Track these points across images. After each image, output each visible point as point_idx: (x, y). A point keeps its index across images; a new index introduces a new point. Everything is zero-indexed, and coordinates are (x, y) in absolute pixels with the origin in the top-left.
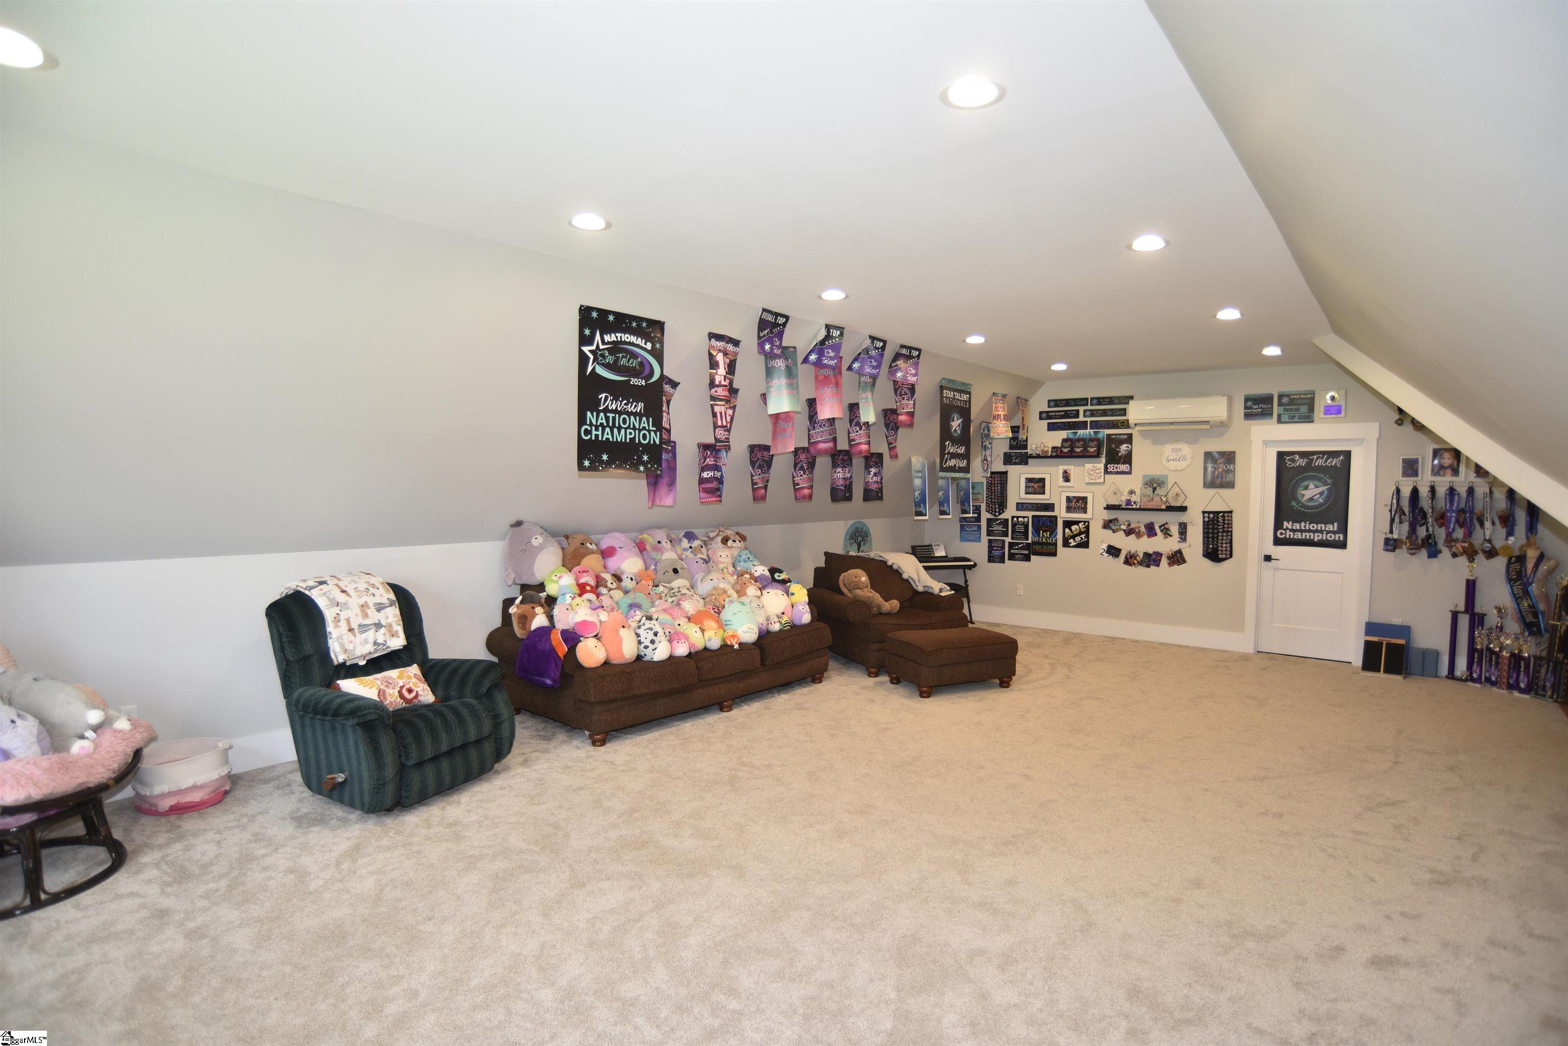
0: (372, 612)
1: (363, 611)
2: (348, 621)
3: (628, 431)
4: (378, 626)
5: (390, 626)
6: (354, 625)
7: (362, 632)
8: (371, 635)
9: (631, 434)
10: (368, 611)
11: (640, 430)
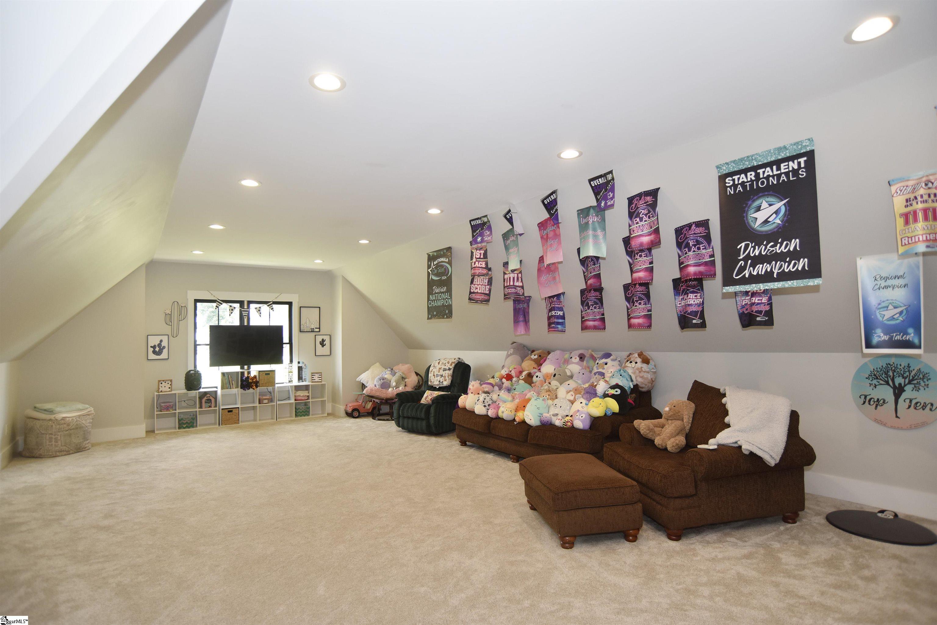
0: (441, 371)
1: (439, 370)
2: (434, 372)
3: (442, 300)
4: (442, 376)
5: (445, 377)
6: (435, 374)
7: (437, 377)
8: (439, 378)
9: (442, 301)
10: (440, 370)
11: (445, 299)
